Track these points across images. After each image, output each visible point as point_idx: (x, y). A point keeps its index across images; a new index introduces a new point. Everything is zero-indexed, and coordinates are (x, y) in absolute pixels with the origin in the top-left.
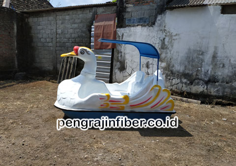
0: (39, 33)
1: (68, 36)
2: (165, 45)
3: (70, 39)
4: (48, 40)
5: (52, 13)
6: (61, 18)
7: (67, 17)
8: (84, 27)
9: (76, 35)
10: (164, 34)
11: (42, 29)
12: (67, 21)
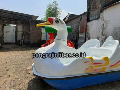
2: (104, 27)
7: (74, 22)
9: (76, 28)
10: (104, 22)
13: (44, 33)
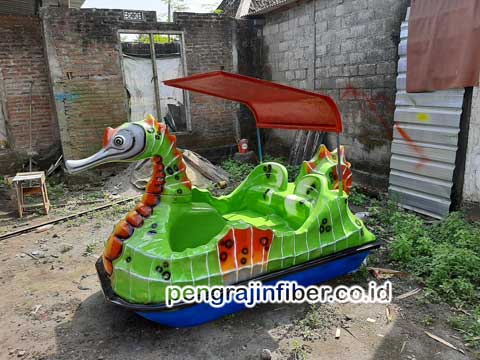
0: (283, 58)
1: (340, 59)
3: (346, 68)
4: (298, 74)
5: (307, 6)
6: (324, 17)
7: (339, 10)
8: (380, 28)
9: (361, 55)
11: (289, 49)
12: (338, 21)
13: (139, 94)
